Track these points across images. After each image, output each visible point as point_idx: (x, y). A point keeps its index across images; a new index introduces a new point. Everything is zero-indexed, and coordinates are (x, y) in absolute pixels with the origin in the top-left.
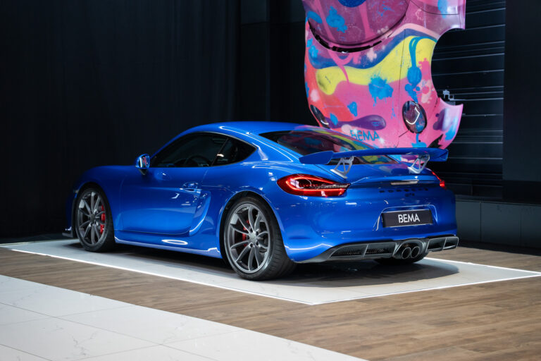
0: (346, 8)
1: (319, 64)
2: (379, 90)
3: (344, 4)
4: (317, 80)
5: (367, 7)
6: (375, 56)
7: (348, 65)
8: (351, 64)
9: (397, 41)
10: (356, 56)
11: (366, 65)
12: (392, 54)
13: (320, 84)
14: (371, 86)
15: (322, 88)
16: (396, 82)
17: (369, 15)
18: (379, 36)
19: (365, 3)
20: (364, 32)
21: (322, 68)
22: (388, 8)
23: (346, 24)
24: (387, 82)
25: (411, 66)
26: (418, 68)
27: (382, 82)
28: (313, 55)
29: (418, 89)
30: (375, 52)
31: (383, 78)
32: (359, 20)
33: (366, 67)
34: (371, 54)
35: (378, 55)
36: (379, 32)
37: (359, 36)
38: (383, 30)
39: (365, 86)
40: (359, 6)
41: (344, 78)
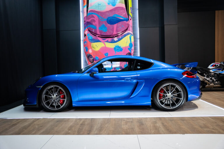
0: (109, 25)
1: (93, 41)
2: (118, 49)
3: (109, 23)
4: (92, 46)
5: (117, 25)
6: (117, 39)
7: (106, 42)
8: (107, 41)
9: (125, 36)
10: (110, 39)
11: (113, 42)
12: (124, 39)
13: (93, 47)
14: (115, 48)
15: (93, 49)
16: (124, 47)
17: (117, 27)
18: (118, 34)
19: (117, 24)
20: (113, 32)
21: (94, 42)
22: (123, 26)
23: (107, 30)
24: (121, 47)
25: (130, 43)
26: (132, 44)
27: (119, 47)
28: (90, 39)
29: (132, 49)
30: (117, 38)
31: (120, 46)
32: (113, 29)
33: (113, 43)
34: (116, 39)
35: (118, 39)
36: (118, 33)
37: (111, 33)
38: (119, 32)
39: (113, 48)
40: (115, 25)
41: (104, 46)
